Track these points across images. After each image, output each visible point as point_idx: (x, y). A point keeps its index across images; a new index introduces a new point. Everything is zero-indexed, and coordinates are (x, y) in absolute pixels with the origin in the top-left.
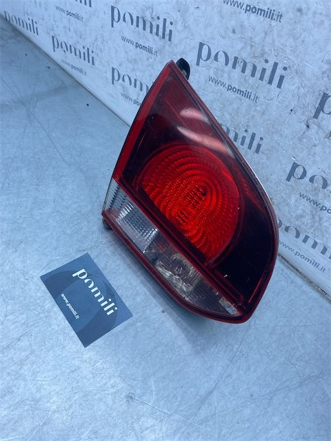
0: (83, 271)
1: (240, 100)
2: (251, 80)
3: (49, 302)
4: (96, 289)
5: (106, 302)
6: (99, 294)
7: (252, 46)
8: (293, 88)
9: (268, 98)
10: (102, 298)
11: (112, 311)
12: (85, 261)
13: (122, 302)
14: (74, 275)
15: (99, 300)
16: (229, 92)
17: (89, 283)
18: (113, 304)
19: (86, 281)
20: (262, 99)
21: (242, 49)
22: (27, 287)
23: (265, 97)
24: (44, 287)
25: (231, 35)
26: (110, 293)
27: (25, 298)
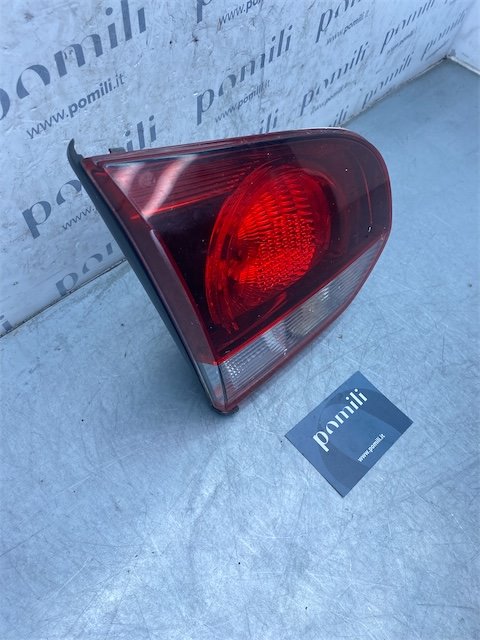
0: (316, 438)
1: (99, 106)
2: (101, 62)
3: (374, 476)
4: (337, 417)
5: (352, 403)
6: (343, 413)
7: (74, 11)
8: (159, 13)
9: (136, 58)
10: (348, 408)
11: (361, 395)
12: (300, 437)
13: (346, 383)
14: (327, 450)
15: (352, 412)
16: (76, 115)
17: (332, 427)
18: (352, 394)
19: (330, 432)
20: (127, 70)
21: (60, 30)
22: (364, 513)
23: (131, 65)
24: (357, 488)
25: (28, 26)
26: (338, 399)
27: (379, 511)
